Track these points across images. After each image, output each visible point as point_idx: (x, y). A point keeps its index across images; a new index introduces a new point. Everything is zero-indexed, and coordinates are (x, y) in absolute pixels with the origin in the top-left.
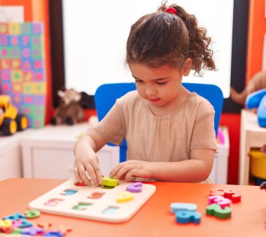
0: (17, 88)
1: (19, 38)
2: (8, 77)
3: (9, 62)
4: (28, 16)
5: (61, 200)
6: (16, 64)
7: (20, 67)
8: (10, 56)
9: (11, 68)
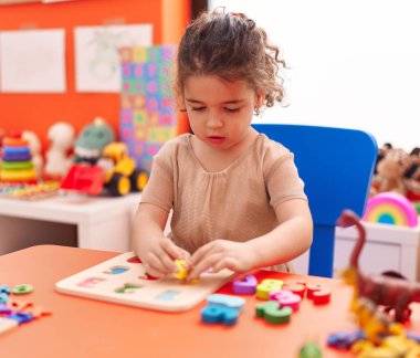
0: (140, 134)
1: (146, 67)
2: (129, 119)
3: (132, 99)
4: (157, 38)
5: (102, 280)
6: (139, 102)
7: (145, 106)
8: (133, 92)
9: (133, 108)
